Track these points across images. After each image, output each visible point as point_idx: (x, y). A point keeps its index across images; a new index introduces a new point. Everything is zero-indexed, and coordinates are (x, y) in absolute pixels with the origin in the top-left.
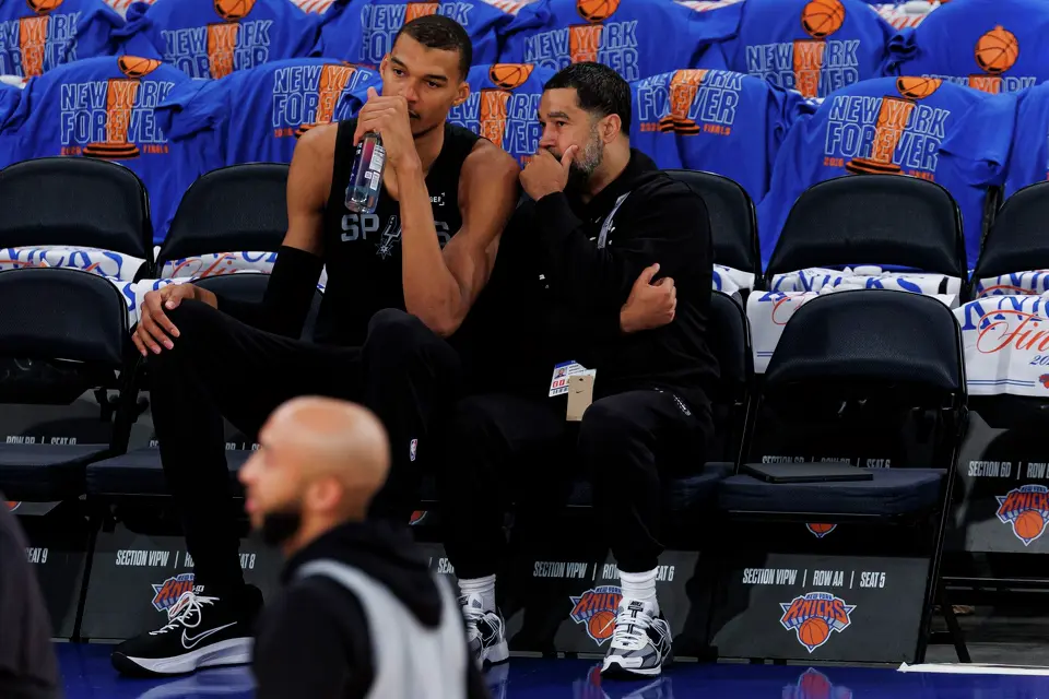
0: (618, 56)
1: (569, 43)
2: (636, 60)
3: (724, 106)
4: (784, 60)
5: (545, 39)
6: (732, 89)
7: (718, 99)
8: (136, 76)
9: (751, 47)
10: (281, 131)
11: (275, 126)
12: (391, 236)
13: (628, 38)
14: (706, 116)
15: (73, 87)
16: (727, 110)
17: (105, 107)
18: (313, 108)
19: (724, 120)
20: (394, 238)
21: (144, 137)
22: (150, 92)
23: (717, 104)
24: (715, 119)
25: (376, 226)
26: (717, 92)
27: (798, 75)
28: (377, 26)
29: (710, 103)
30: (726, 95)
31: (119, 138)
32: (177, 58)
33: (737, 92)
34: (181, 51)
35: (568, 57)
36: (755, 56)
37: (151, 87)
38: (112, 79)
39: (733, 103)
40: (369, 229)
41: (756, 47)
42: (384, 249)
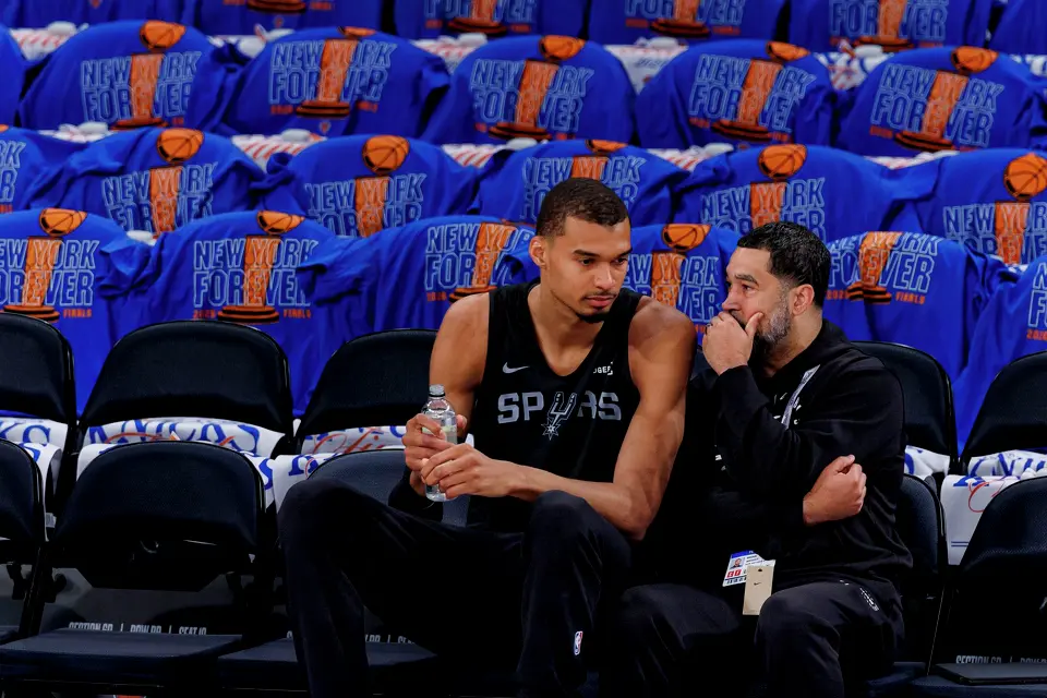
0: (803, 217)
1: (750, 201)
2: (823, 221)
3: (918, 272)
4: (984, 223)
5: (723, 197)
6: (928, 254)
7: (911, 264)
8: (276, 233)
9: (949, 209)
10: (434, 294)
11: (427, 288)
12: (558, 414)
13: (814, 197)
14: (899, 283)
15: (207, 245)
16: (921, 277)
17: (243, 266)
18: (469, 270)
19: (918, 288)
20: (561, 416)
21: (284, 300)
22: (291, 250)
23: (911, 270)
24: (908, 286)
25: (540, 405)
26: (911, 257)
27: (1000, 240)
28: (540, 181)
29: (903, 269)
30: (921, 260)
31: (257, 301)
32: (322, 214)
33: (933, 257)
34: (325, 206)
35: (749, 217)
36: (953, 218)
37: (292, 246)
38: (251, 236)
39: (928, 268)
40: (533, 408)
41: (954, 208)
42: (551, 429)
